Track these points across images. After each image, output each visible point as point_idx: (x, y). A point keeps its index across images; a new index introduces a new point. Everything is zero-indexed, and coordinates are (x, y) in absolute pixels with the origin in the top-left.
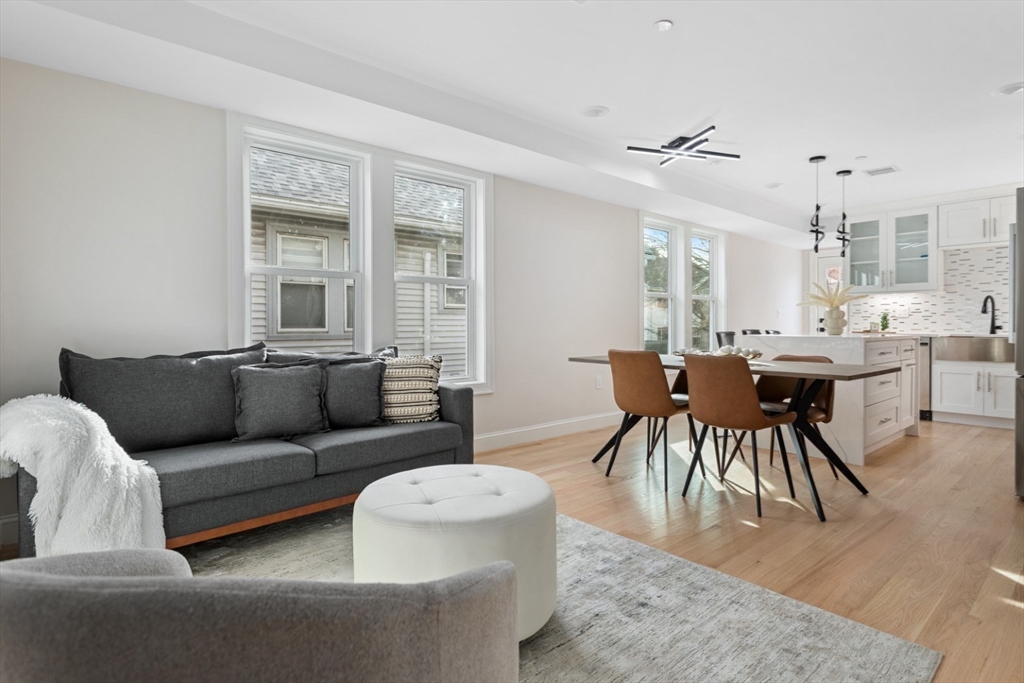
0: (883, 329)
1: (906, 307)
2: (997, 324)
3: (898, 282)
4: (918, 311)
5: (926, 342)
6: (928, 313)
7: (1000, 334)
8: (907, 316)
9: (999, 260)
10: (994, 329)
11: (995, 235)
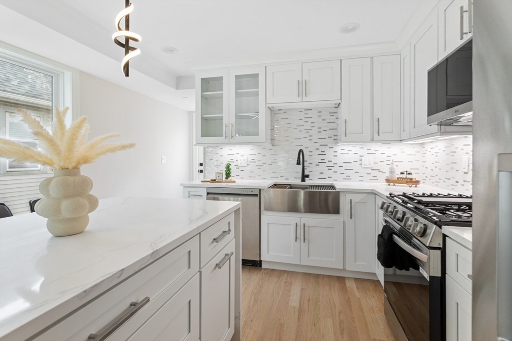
0: (227, 178)
1: (245, 158)
3: (238, 135)
4: (253, 161)
5: (256, 194)
6: (261, 163)
7: (308, 182)
8: (246, 165)
9: (306, 120)
10: (304, 177)
11: (306, 96)
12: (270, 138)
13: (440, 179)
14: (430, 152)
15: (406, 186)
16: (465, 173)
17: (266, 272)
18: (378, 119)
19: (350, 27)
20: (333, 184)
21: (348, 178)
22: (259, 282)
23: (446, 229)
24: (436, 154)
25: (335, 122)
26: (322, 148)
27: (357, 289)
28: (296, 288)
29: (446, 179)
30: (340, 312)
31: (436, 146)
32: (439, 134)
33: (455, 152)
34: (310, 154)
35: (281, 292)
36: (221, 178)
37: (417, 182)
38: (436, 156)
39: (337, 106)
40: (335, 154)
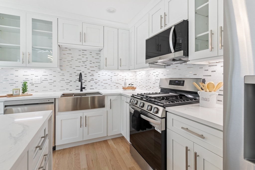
0: (23, 93)
1: (39, 77)
2: (83, 86)
3: (33, 61)
4: (46, 80)
5: (52, 102)
6: (52, 81)
7: (84, 91)
8: (40, 82)
9: (83, 56)
10: (82, 88)
11: (85, 42)
12: (59, 65)
13: (143, 86)
14: (139, 75)
15: (131, 90)
16: (154, 84)
17: (59, 152)
18: (121, 59)
19: (111, 10)
20: (98, 91)
21: (105, 88)
22: (56, 161)
23: (168, 109)
24: (141, 76)
25: (99, 59)
26: (92, 72)
27: (114, 144)
28: (83, 155)
29: (146, 86)
30: (110, 160)
31: (142, 73)
32: (149, 67)
33: (150, 75)
34: (86, 75)
35: (74, 162)
36: (18, 93)
37: (135, 88)
38: (142, 77)
39: (100, 50)
40: (99, 76)
